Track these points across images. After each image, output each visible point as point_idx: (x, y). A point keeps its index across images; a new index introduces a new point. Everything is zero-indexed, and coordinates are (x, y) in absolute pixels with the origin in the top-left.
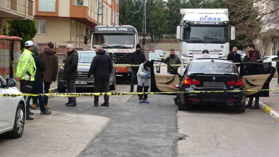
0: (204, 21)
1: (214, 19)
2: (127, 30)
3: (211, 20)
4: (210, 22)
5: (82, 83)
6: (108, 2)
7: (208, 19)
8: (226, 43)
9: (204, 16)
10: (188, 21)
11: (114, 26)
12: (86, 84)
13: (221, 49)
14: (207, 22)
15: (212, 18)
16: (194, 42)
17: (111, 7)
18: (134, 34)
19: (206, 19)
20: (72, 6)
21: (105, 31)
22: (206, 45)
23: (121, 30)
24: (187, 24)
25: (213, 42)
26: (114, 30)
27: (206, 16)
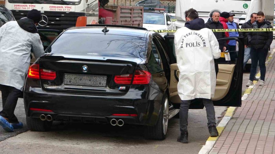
8: (253, 0)
13: (243, 10)
22: (217, 2)
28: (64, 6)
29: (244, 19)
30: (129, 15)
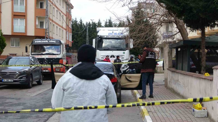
0: (111, 35)
1: (118, 34)
2: (55, 42)
3: (116, 35)
4: (115, 36)
5: (10, 80)
6: (63, 26)
7: (114, 34)
8: (126, 51)
9: (111, 32)
10: (100, 36)
11: (46, 39)
12: (13, 81)
13: (123, 54)
14: (113, 36)
15: (117, 33)
16: (105, 50)
17: (66, 30)
18: (61, 45)
19: (113, 34)
20: (36, 29)
21: (40, 43)
22: (113, 52)
23: (51, 42)
24: (99, 37)
25: (118, 50)
26: (46, 42)
27: (113, 32)
28: (54, 56)
29: (124, 58)
30: (75, 59)
